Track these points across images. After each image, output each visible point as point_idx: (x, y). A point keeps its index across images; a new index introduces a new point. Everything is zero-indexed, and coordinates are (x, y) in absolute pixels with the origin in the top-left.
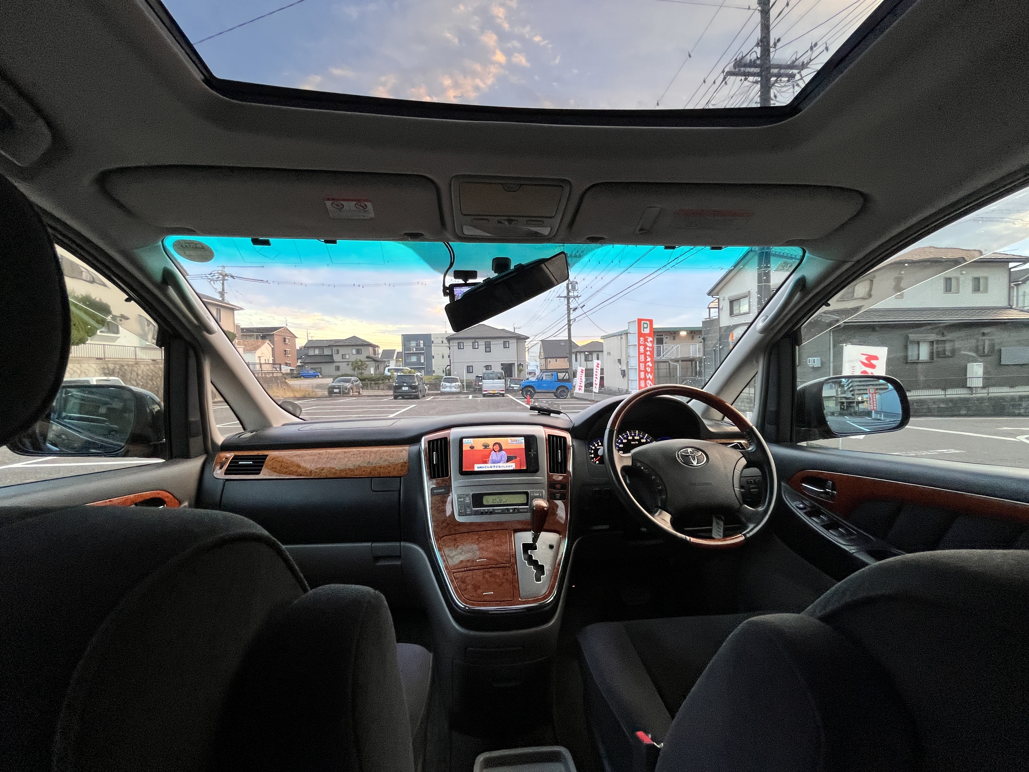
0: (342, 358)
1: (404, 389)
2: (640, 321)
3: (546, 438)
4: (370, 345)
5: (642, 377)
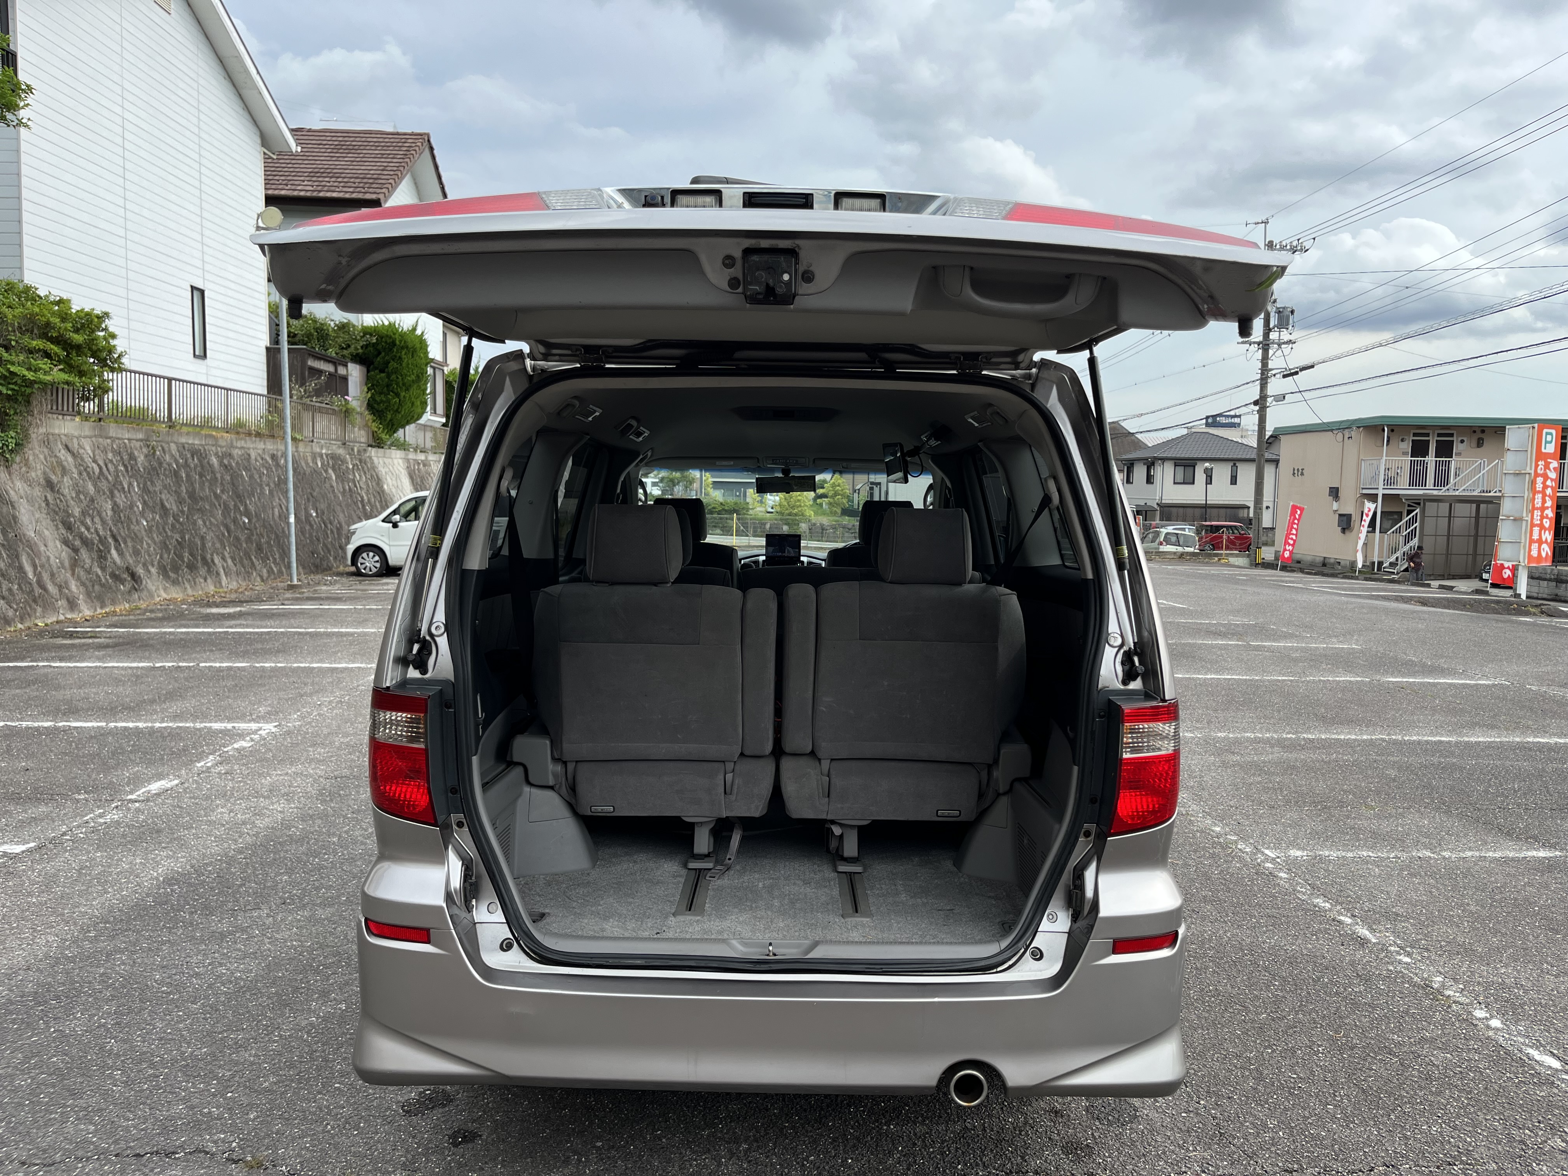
5: (1536, 536)
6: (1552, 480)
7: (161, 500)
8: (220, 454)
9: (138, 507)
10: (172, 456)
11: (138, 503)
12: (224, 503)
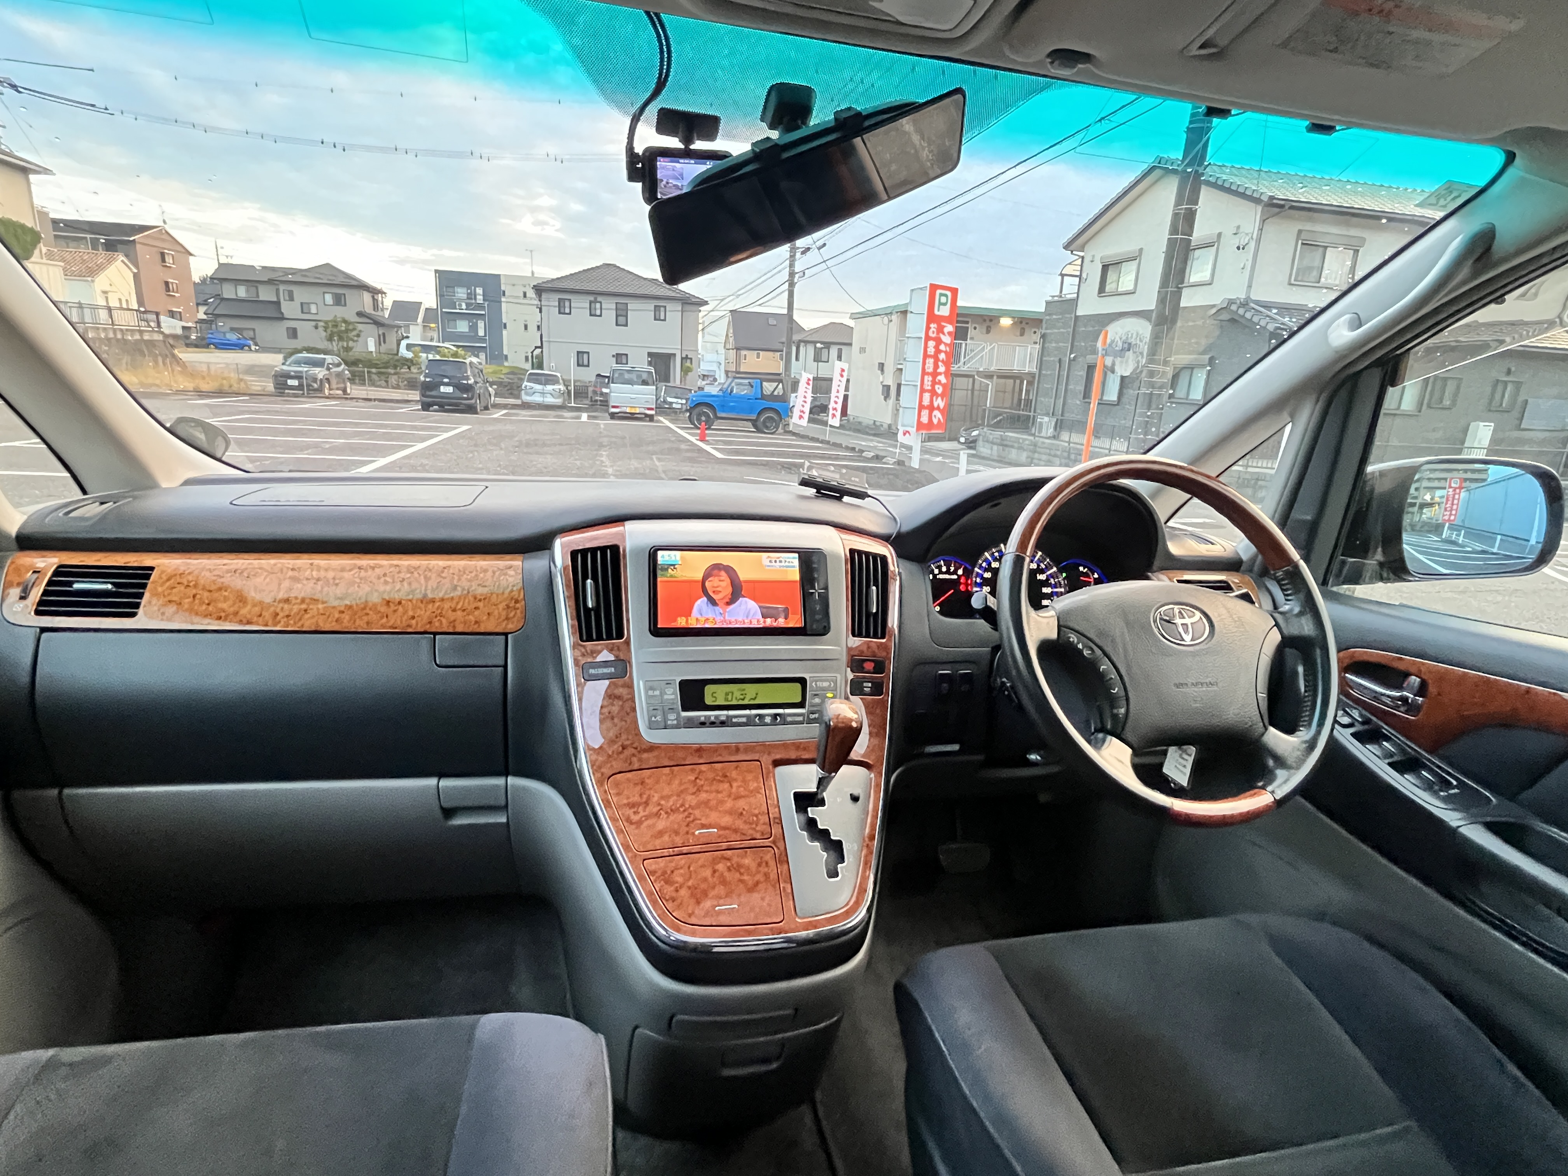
0: (302, 312)
1: (443, 389)
2: (934, 288)
3: (845, 555)
4: (363, 287)
5: (926, 401)
6: (946, 344)
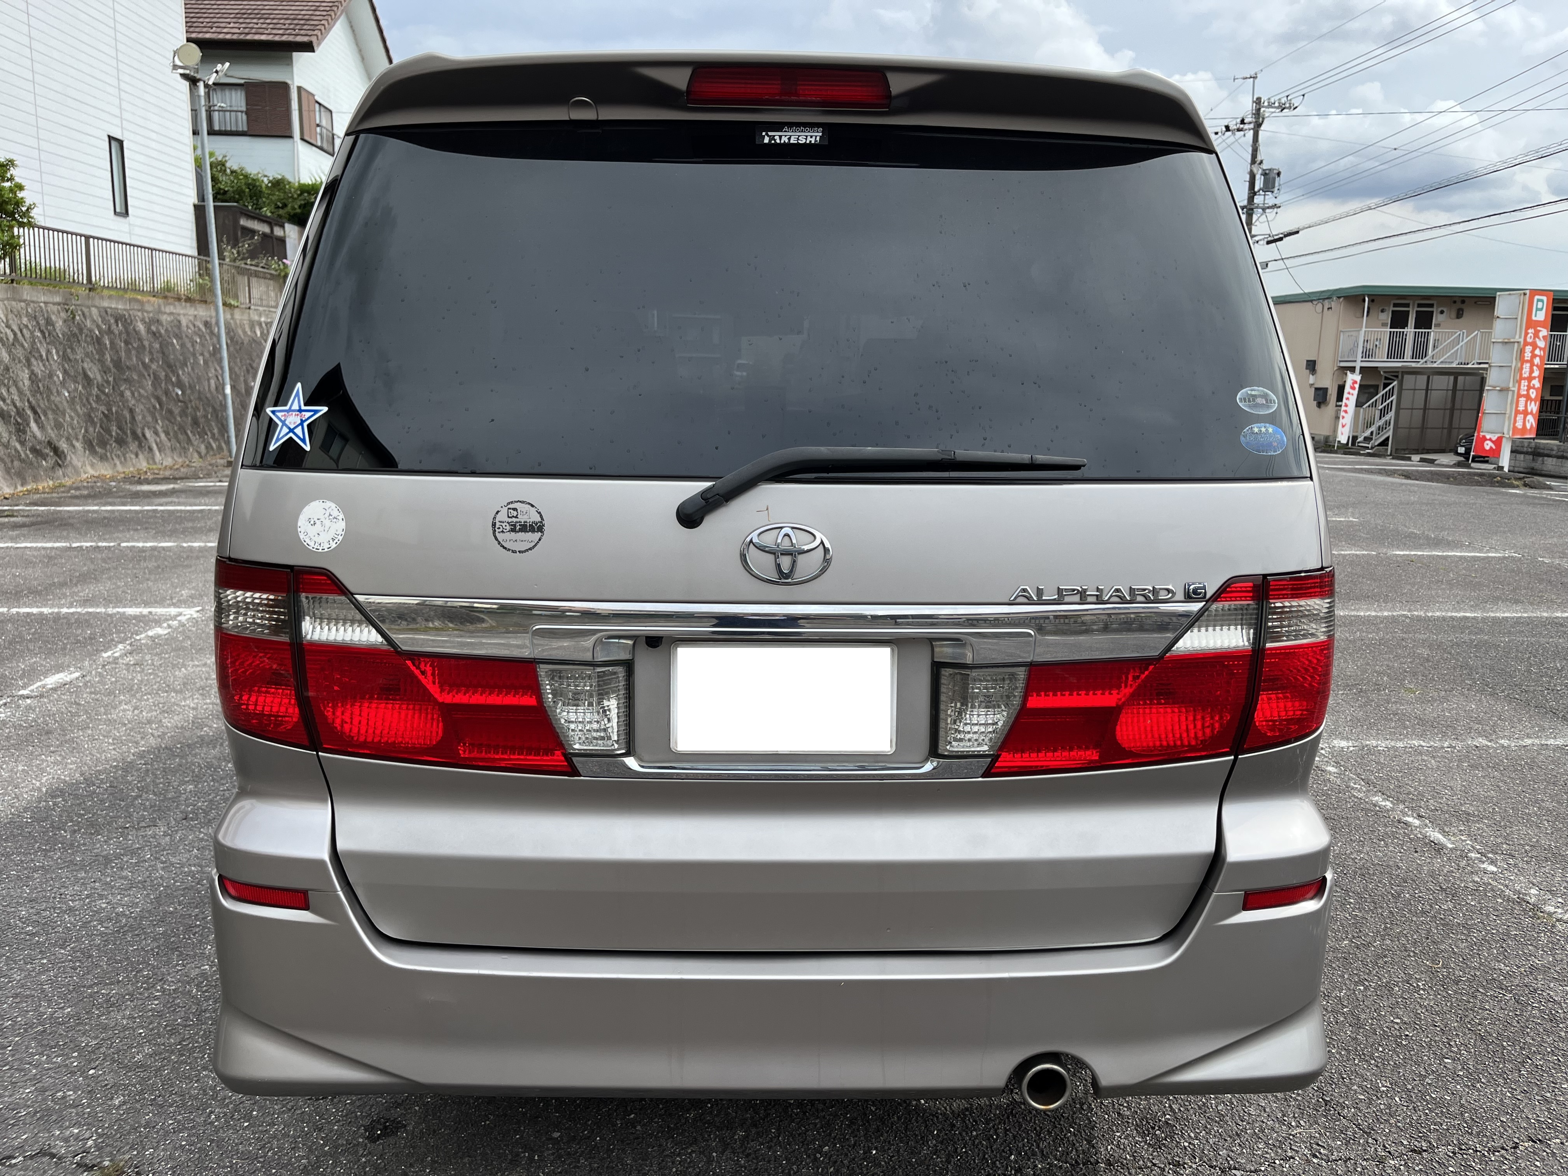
2: (1533, 293)
5: (1521, 408)
6: (1541, 349)
7: (83, 368)
8: (147, 320)
9: (58, 377)
10: (94, 321)
11: (58, 372)
12: (154, 374)
